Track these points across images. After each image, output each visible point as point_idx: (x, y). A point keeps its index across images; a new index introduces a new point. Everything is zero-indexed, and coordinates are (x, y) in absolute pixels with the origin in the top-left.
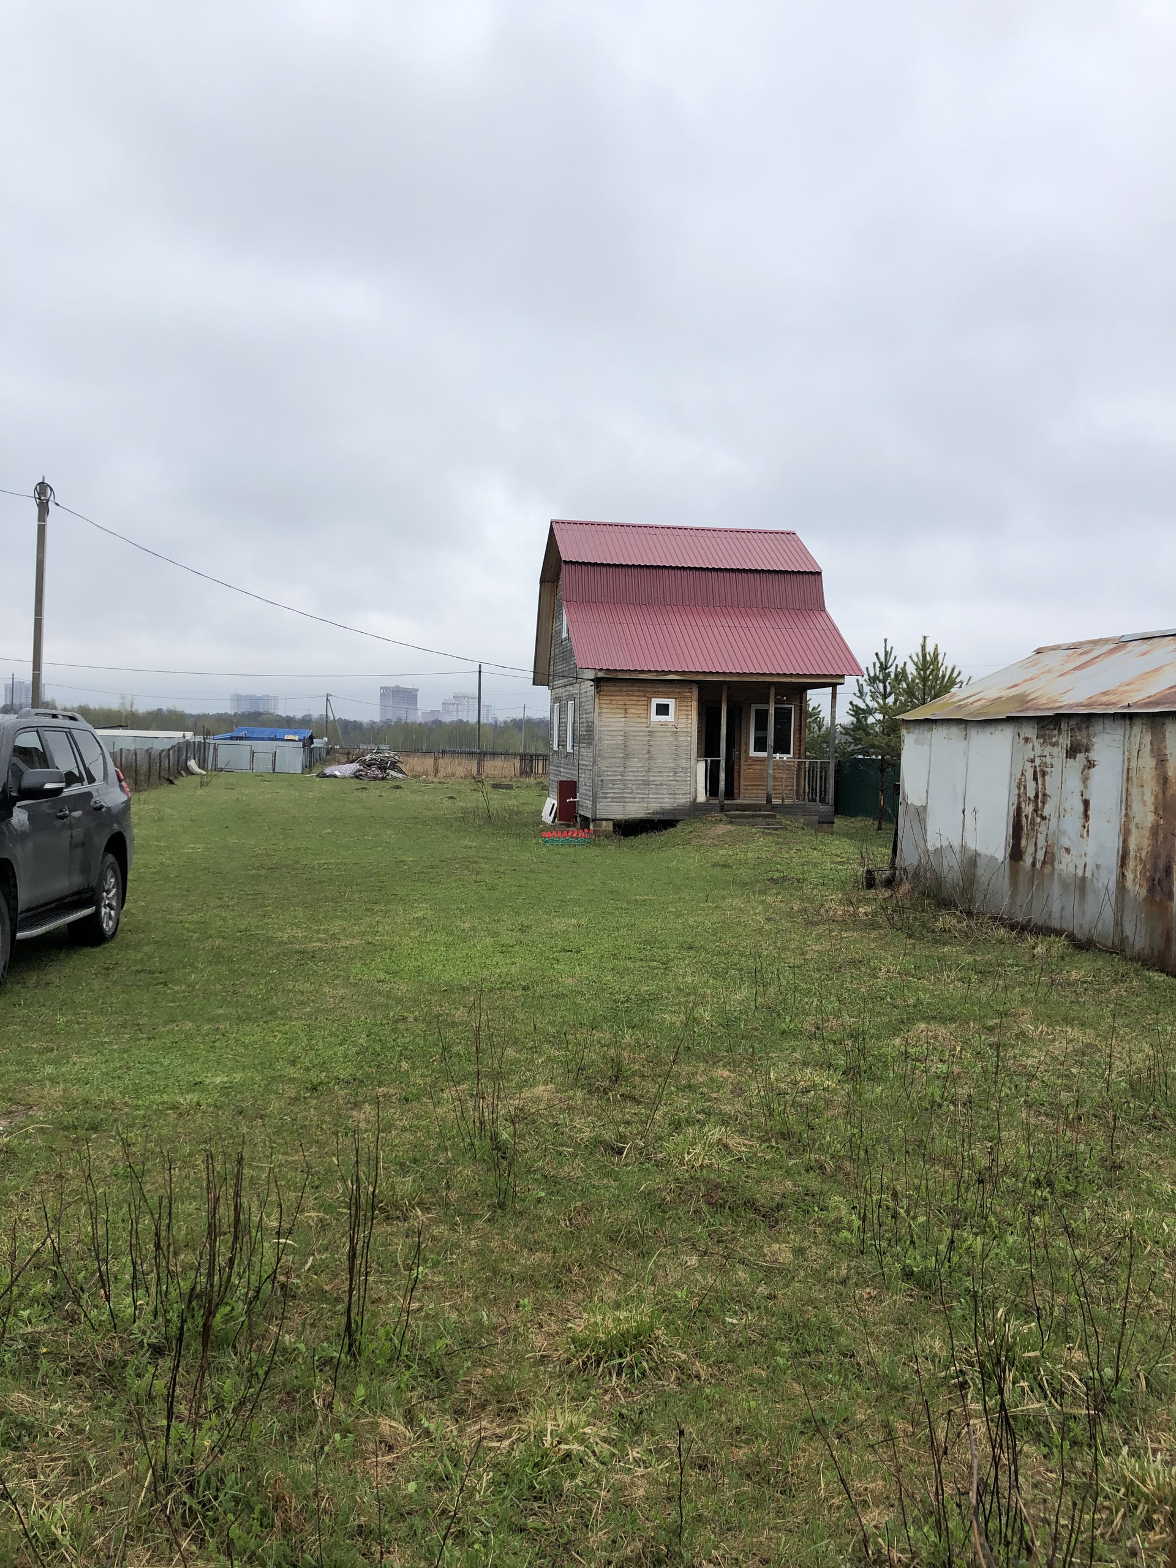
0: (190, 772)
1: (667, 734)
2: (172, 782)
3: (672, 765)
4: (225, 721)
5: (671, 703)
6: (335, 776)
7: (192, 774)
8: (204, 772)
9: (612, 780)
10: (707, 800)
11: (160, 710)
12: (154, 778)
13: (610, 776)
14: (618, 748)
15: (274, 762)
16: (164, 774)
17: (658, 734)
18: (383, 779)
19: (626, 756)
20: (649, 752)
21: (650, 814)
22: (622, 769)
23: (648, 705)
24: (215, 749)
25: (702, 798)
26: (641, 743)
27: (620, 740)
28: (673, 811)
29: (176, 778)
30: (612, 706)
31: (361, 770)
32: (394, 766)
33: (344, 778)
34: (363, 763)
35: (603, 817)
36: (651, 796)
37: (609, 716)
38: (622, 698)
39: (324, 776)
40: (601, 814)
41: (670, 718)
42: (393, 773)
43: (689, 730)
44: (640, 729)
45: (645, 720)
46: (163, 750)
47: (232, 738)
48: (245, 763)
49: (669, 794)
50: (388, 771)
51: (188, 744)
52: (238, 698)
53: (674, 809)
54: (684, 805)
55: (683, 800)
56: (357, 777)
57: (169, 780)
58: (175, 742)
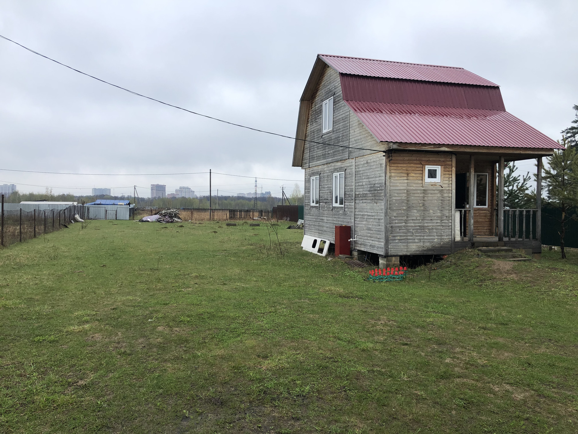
0: (76, 221)
1: (436, 192)
2: (66, 227)
3: (439, 214)
4: (90, 198)
5: (439, 169)
6: (148, 221)
7: (77, 222)
8: (83, 221)
9: (398, 227)
10: (462, 239)
11: (64, 195)
12: (57, 224)
13: (398, 223)
14: (403, 202)
15: (116, 215)
16: (62, 222)
17: (429, 192)
18: (172, 222)
19: (409, 208)
20: (424, 205)
21: (425, 250)
22: (405, 218)
23: (423, 171)
24: (88, 209)
25: (458, 238)
26: (418, 198)
27: (404, 196)
28: (441, 248)
29: (69, 224)
30: (398, 171)
31: (160, 218)
32: (176, 216)
33: (152, 222)
34: (161, 214)
35: (393, 254)
36: (425, 238)
37: (397, 178)
38: (405, 165)
39: (143, 221)
40: (392, 251)
41: (438, 180)
42: (176, 219)
43: (450, 189)
44: (417, 188)
45: (421, 182)
46: (61, 210)
47: (95, 204)
48: (103, 215)
49: (437, 236)
50: (174, 218)
51: (74, 206)
52: (95, 190)
53: (441, 247)
54: (448, 243)
55: (446, 239)
56: (159, 221)
57: (65, 225)
58: (67, 206)
